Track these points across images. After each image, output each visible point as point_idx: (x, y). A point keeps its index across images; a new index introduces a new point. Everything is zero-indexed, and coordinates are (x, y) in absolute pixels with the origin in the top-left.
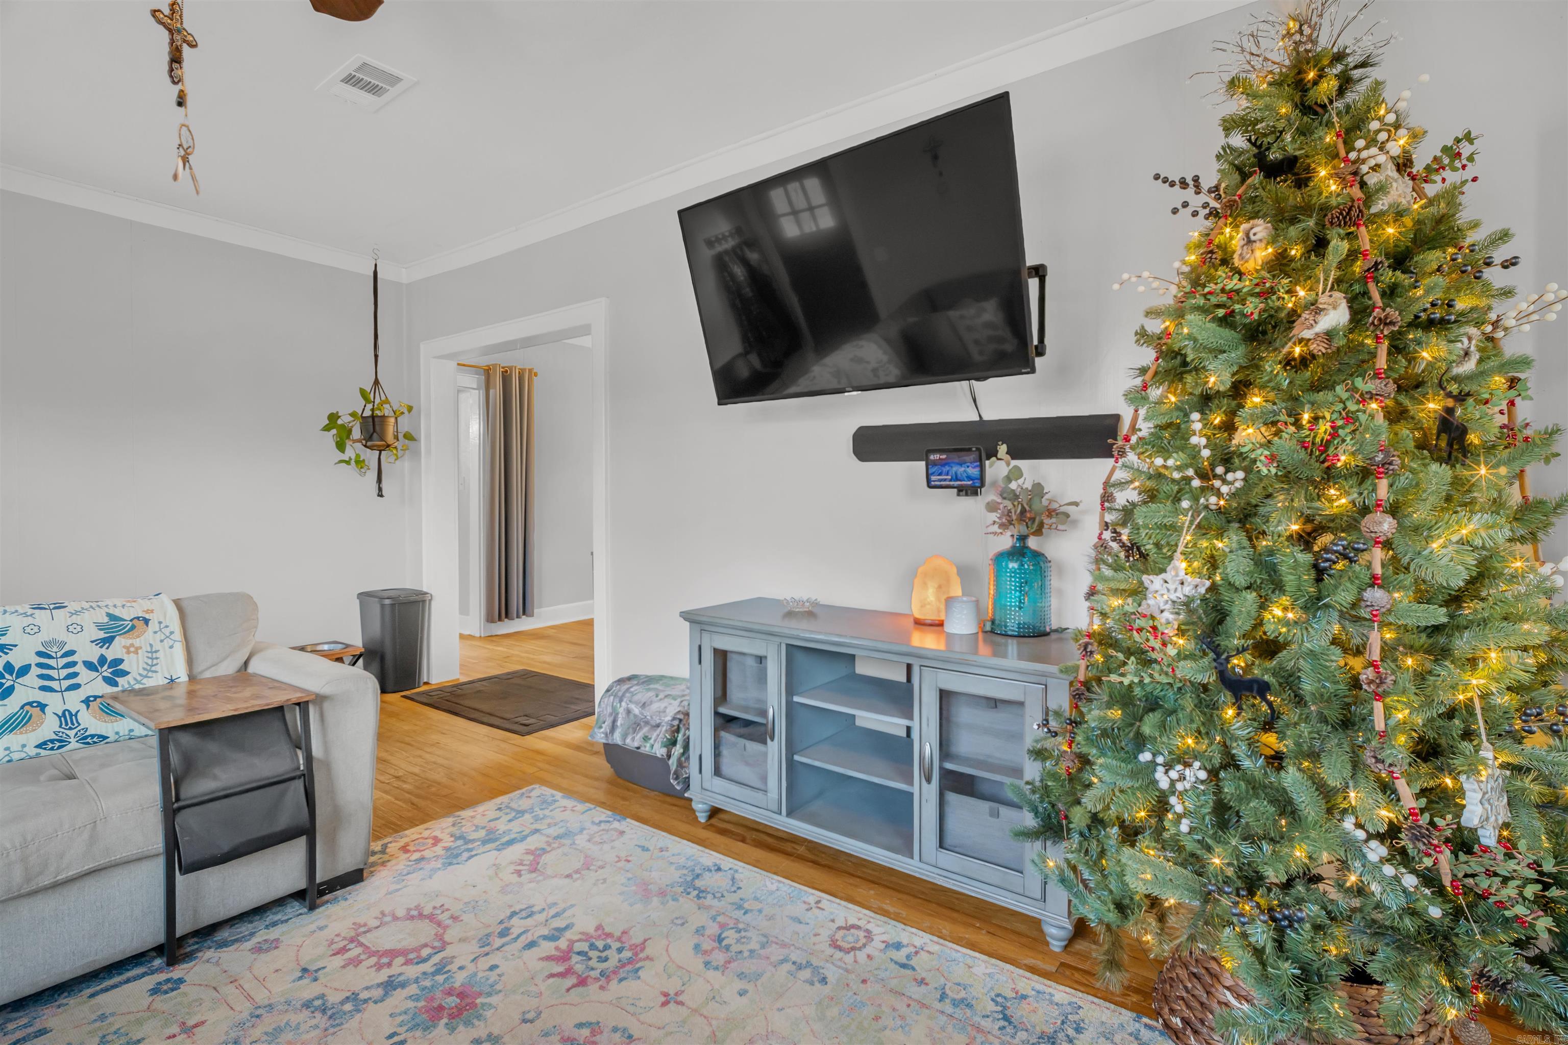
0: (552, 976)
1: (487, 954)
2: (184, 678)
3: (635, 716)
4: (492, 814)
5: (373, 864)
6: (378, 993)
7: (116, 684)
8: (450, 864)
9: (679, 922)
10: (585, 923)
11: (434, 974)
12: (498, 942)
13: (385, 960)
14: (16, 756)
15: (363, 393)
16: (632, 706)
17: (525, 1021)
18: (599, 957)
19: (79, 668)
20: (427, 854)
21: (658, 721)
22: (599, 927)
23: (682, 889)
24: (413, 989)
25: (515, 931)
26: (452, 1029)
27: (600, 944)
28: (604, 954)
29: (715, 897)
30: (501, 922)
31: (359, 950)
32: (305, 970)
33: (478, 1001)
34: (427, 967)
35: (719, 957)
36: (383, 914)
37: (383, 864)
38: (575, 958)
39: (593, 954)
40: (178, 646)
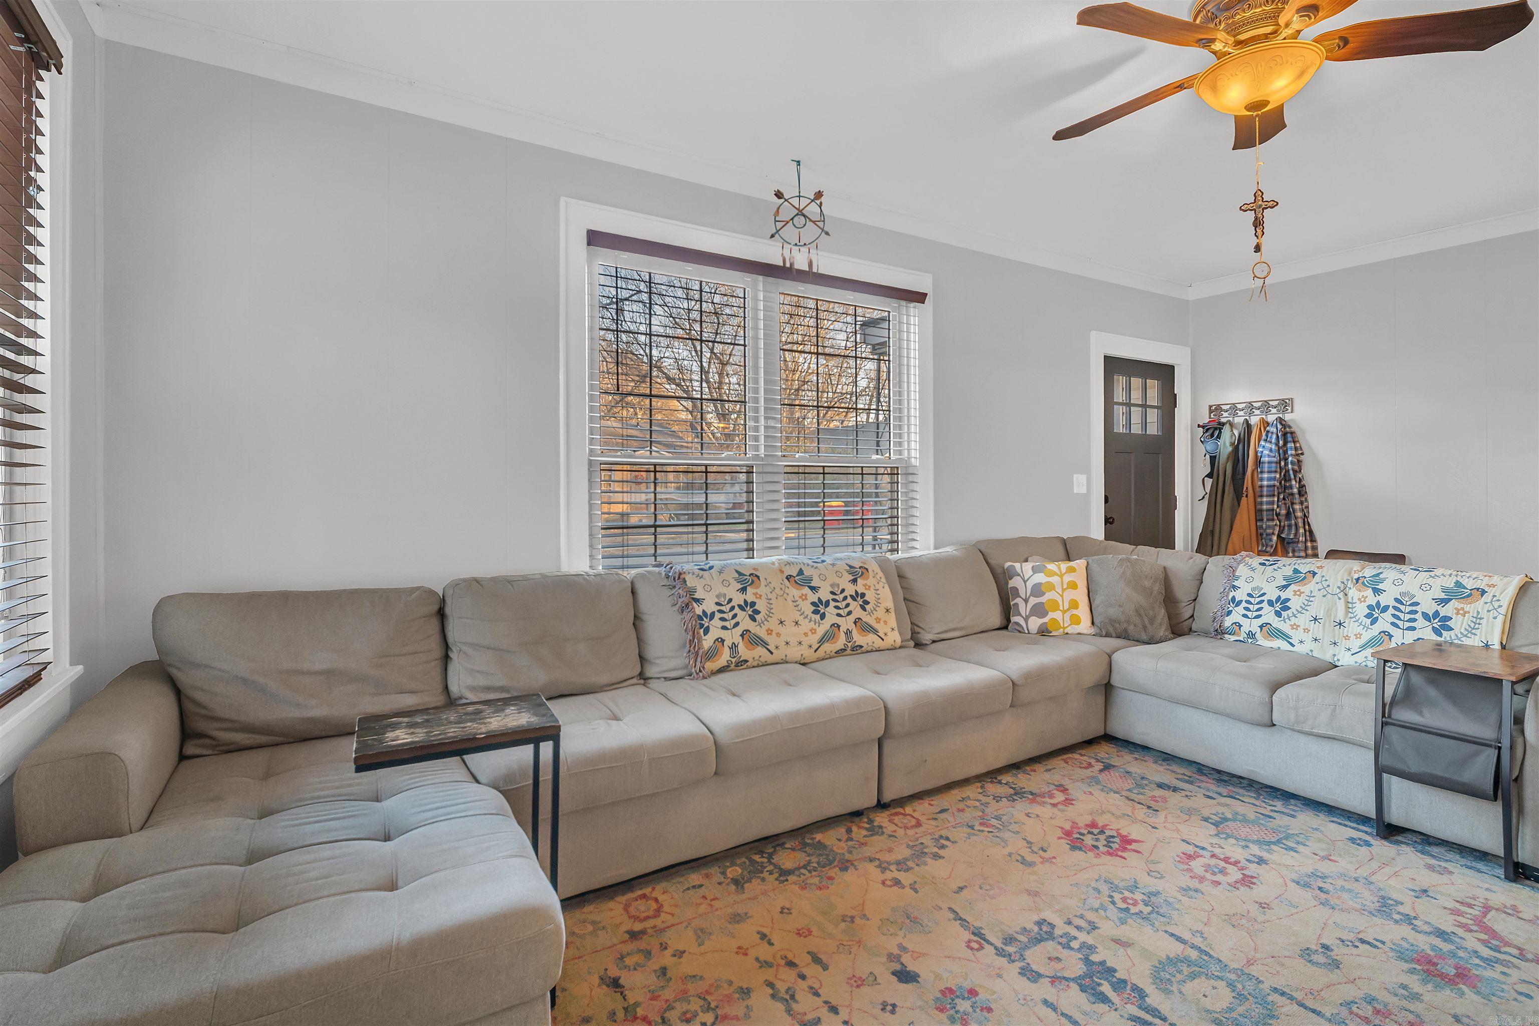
2: (1497, 646)
6: (1427, 929)
7: (1441, 635)
11: (1480, 957)
13: (1475, 928)
19: (1419, 616)
24: (1447, 947)
26: (1412, 972)
31: (1477, 913)
32: (1425, 891)
33: (1463, 986)
34: (1487, 953)
40: (1500, 619)
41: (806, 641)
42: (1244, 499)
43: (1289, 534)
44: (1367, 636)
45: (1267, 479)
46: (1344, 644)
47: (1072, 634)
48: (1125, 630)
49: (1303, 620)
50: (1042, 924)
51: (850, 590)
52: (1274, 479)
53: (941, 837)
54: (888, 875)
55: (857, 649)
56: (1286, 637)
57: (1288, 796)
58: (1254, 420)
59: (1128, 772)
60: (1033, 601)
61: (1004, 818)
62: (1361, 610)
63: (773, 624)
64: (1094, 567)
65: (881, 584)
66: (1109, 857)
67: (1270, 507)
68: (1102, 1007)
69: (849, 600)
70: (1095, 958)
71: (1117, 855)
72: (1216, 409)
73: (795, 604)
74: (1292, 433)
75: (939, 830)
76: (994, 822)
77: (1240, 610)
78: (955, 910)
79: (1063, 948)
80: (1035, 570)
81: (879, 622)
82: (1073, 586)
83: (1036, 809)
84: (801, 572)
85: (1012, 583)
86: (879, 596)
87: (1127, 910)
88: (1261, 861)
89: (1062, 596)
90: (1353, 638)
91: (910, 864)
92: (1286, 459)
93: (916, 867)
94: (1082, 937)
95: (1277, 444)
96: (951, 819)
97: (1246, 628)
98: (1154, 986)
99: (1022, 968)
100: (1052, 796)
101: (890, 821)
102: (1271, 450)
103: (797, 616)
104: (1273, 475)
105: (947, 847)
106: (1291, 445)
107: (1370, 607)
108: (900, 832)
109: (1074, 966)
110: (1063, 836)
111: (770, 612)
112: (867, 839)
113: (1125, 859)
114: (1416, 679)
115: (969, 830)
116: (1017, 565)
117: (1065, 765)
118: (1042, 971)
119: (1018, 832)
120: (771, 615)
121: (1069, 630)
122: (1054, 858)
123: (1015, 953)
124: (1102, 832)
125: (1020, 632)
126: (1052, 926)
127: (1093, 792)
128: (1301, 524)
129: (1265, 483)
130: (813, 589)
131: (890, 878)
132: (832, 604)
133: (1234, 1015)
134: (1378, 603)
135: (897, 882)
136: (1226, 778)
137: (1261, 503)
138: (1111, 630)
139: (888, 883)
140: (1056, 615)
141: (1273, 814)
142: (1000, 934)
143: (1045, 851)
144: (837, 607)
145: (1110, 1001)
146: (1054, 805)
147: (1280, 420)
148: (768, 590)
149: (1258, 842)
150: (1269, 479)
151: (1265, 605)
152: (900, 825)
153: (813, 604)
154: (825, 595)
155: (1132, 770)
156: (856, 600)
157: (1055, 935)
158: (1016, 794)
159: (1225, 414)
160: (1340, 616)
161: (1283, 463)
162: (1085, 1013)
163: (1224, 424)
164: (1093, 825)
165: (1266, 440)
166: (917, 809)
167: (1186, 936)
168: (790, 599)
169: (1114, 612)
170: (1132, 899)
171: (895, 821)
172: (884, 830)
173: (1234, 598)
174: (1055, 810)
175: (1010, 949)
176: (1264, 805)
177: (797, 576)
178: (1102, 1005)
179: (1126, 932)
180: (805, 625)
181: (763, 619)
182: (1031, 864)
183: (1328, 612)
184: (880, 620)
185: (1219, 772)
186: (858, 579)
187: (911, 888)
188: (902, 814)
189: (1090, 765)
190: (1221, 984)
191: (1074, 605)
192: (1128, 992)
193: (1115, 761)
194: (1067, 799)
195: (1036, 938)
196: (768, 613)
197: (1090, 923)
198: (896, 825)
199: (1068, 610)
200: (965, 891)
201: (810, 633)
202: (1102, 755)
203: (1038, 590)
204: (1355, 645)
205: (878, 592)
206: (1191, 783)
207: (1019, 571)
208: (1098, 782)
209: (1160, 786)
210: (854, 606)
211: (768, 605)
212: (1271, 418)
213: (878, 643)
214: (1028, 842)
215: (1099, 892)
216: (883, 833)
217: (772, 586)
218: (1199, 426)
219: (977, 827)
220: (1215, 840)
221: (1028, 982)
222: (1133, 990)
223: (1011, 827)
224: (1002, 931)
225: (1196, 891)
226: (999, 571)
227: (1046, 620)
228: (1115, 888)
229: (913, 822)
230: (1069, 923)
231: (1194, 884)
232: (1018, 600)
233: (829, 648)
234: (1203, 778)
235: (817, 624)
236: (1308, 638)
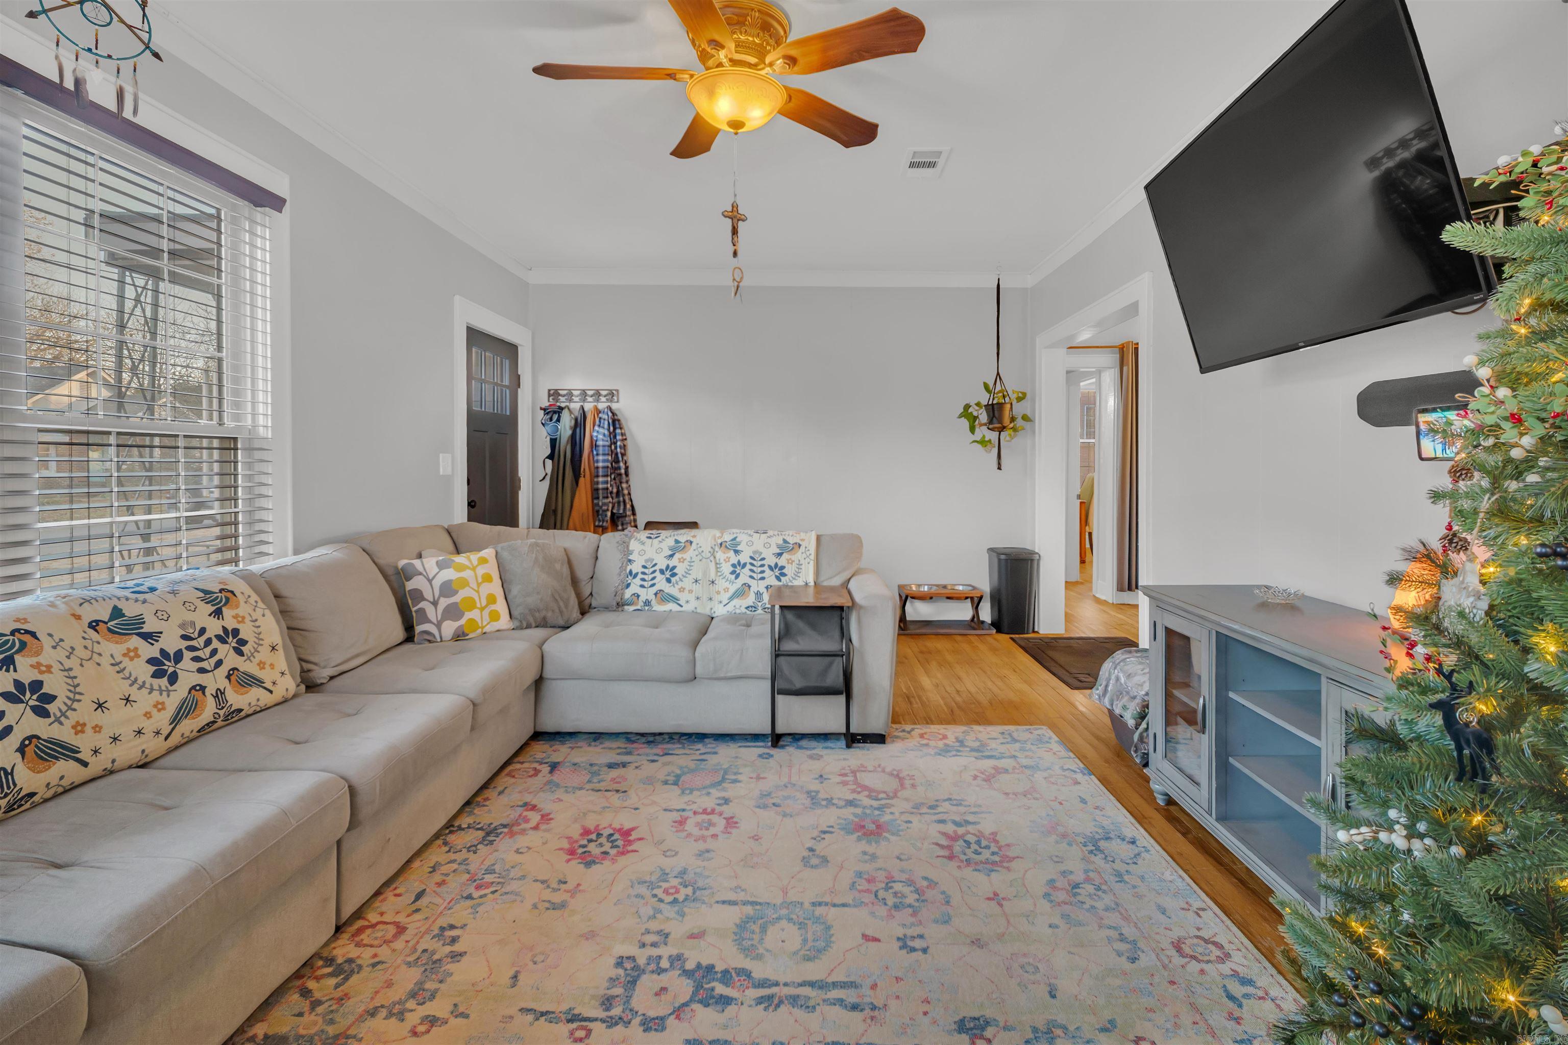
0: (937, 844)
1: (912, 813)
2: (812, 584)
3: (1121, 684)
4: (994, 735)
5: (897, 737)
6: (842, 803)
7: (780, 580)
8: (940, 754)
9: (1056, 859)
10: (987, 826)
11: (875, 809)
12: (924, 810)
13: (859, 790)
14: (738, 611)
15: (986, 386)
16: (1121, 675)
17: (898, 858)
18: (976, 850)
19: (766, 568)
20: (932, 743)
21: (1136, 694)
22: (994, 834)
23: (1083, 841)
24: (859, 811)
25: (940, 809)
26: (859, 839)
27: (984, 843)
28: (980, 850)
29: (1105, 858)
30: (937, 801)
31: (852, 779)
32: (821, 776)
33: (885, 834)
34: (875, 804)
35: (1061, 896)
36: (879, 766)
37: (903, 739)
38: (961, 842)
39: (974, 847)
40: (812, 563)
41: (149, 726)
42: (582, 480)
43: (619, 509)
44: (733, 589)
45: (602, 461)
46: (717, 598)
47: (490, 633)
48: (544, 618)
49: (687, 583)
50: (622, 963)
51: (214, 627)
52: (607, 461)
53: (442, 929)
54: (413, 1019)
55: (234, 716)
56: (675, 599)
57: (701, 737)
58: (588, 407)
59: (575, 764)
60: (444, 603)
61: (497, 868)
62: (727, 569)
63: (84, 712)
64: (505, 555)
65: (259, 612)
66: (623, 857)
67: (605, 486)
68: (731, 1010)
69: (216, 644)
70: (690, 965)
71: (628, 852)
72: (554, 394)
73: (117, 668)
74: (619, 420)
75: (434, 922)
76: (489, 878)
77: (637, 581)
78: (529, 1007)
79: (659, 974)
80: (441, 566)
81: (264, 668)
82: (487, 578)
83: (522, 841)
84: (117, 613)
85: (410, 585)
86: (260, 630)
87: (675, 901)
88: (726, 801)
89: (478, 592)
90: (722, 592)
91: (429, 985)
92: (615, 443)
93: (442, 986)
94: (665, 952)
95: (609, 430)
96: (438, 900)
97: (643, 598)
98: (749, 959)
99: (643, 1024)
100: (527, 821)
101: (358, 945)
102: (604, 435)
103: (124, 687)
104: (606, 457)
105: (459, 937)
106: (618, 431)
107: (734, 566)
108: (384, 952)
109: (683, 988)
110: (570, 857)
111: (75, 693)
112: (342, 988)
113: (635, 851)
114: (790, 616)
115: (469, 903)
116: (417, 563)
117: (513, 780)
118: (661, 1013)
119: (523, 877)
120: (77, 697)
121: (487, 629)
122: (579, 885)
123: (623, 1012)
124: (599, 835)
125: (430, 641)
126: (632, 958)
127: (562, 798)
128: (627, 501)
129: (600, 464)
130: (149, 637)
131: (419, 1021)
132: (187, 655)
133: (810, 944)
134: (739, 562)
135: (432, 1021)
136: (651, 739)
137: (598, 483)
138: (531, 620)
139: (422, 1029)
140: (474, 614)
141: (703, 757)
142: (593, 1002)
143: (565, 883)
144: (196, 659)
145: (732, 999)
146: (536, 828)
147: (610, 408)
148: (61, 654)
149: (714, 785)
150: (604, 461)
151: (657, 574)
152: (376, 943)
153: (151, 661)
154: (171, 642)
155: (576, 760)
156: (226, 642)
157: (642, 967)
158: (488, 834)
159: (562, 399)
160: (712, 576)
161: (613, 447)
162: (725, 1027)
163: (562, 409)
164: (586, 832)
165: (599, 426)
166: (383, 909)
167: (731, 896)
168: (106, 661)
169: (533, 600)
170: (672, 887)
171: (364, 942)
172: (359, 962)
173: (631, 572)
174: (539, 833)
175: (616, 1011)
176: (692, 752)
177: (110, 620)
178: (730, 1008)
179: (692, 922)
180: (144, 700)
181: (64, 708)
182: (563, 906)
183: (705, 573)
184: (264, 664)
185: (643, 735)
186: (224, 609)
187: (456, 1017)
188: (368, 927)
189: (537, 772)
190: (784, 923)
191: (491, 599)
192: (737, 979)
193: (555, 758)
194: (543, 816)
195: (629, 982)
196: (71, 695)
197: (659, 933)
198: (371, 946)
199: (486, 606)
200: (521, 977)
201: (154, 711)
202: (539, 756)
203: (448, 589)
204: (725, 597)
205: (257, 624)
206: (629, 753)
207: (420, 568)
208: (557, 785)
209: (611, 766)
210: (225, 651)
211: (69, 681)
212: (602, 406)
213: (266, 699)
214: (543, 882)
215: (643, 897)
216: (360, 967)
217: (66, 645)
218: (541, 409)
219: (476, 894)
220: (686, 798)
221: (659, 1034)
222: (738, 975)
223: (512, 875)
224: (593, 997)
225: (708, 851)
226: (390, 572)
227: (462, 622)
228: (651, 886)
229: (392, 930)
230: (643, 945)
231: (701, 846)
232: (422, 605)
233: (188, 726)
234: (635, 745)
235: (165, 694)
236: (692, 598)
